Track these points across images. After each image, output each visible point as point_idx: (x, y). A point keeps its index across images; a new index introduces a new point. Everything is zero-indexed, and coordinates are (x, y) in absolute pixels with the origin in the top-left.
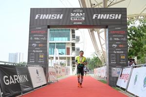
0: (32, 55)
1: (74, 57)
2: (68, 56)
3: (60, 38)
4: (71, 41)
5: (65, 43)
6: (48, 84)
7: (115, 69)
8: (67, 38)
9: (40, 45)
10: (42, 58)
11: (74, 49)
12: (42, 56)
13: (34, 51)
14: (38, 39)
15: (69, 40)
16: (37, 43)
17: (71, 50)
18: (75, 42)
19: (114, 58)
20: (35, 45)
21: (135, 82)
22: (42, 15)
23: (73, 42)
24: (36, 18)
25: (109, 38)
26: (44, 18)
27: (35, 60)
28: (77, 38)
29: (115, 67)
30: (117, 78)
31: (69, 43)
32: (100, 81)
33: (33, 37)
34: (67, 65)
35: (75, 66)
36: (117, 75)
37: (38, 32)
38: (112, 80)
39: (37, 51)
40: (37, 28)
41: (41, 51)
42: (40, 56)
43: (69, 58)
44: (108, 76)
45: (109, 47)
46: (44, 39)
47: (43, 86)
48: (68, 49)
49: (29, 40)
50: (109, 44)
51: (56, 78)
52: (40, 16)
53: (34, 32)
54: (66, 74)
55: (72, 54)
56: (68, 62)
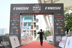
0: (12, 30)
1: (35, 30)
2: (32, 30)
3: (28, 20)
4: (34, 22)
5: (30, 23)
6: (21, 46)
7: (57, 37)
8: (31, 20)
9: (16, 24)
10: (17, 32)
11: (35, 26)
12: (17, 31)
13: (13, 28)
14: (15, 21)
15: (32, 21)
16: (14, 23)
17: (34, 26)
18: (36, 22)
19: (57, 31)
20: (13, 24)
21: (69, 44)
22: (17, 8)
23: (35, 22)
24: (14, 9)
25: (54, 20)
26: (18, 9)
27: (13, 33)
28: (37, 20)
29: (58, 36)
30: (59, 42)
31: (32, 23)
32: (50, 44)
33: (12, 20)
34: (31, 35)
35: (36, 35)
36: (59, 41)
37: (15, 17)
38: (56, 43)
39: (14, 28)
40: (14, 15)
41: (17, 28)
42: (16, 30)
43: (32, 31)
44: (54, 41)
45: (54, 25)
46: (18, 21)
47: (18, 47)
48: (32, 26)
49: (10, 22)
50: (54, 23)
51: (25, 43)
52: (16, 8)
53: (13, 17)
54: (31, 40)
55: (34, 29)
56: (32, 33)
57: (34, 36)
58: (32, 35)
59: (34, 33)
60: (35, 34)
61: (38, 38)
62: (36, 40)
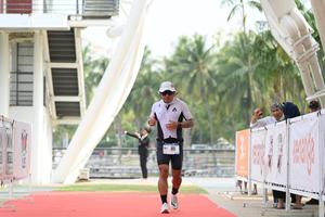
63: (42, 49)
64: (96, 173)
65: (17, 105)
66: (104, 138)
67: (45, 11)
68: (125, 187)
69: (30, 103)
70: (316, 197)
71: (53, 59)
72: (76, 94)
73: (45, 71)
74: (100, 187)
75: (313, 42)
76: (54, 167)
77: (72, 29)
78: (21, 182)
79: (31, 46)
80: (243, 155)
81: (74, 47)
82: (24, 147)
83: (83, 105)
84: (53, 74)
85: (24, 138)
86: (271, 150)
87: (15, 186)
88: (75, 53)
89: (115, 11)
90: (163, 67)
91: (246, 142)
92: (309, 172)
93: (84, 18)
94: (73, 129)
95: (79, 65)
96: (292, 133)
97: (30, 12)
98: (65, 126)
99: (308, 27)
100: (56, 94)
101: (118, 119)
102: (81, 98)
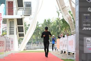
2: (11, 17)
11: (20, 4)
17: (15, 5)
19: (88, 20)
34: (8, 33)
43: (11, 21)
44: (78, 51)
48: (10, 4)
54: (6, 50)
55: (18, 13)
56: (11, 28)
57: (15, 37)
58: (11, 33)
59: (16, 26)
60: (20, 29)
61: (29, 43)
62: (22, 50)
63: (16, 22)
64: (27, 48)
65: (11, 34)
66: (29, 41)
67: (16, 14)
68: (34, 51)
69: (13, 34)
70: (74, 53)
71: (18, 25)
72: (23, 32)
73: (16, 27)
74: (29, 51)
75: (72, 20)
76: (19, 47)
77: (22, 18)
78: (12, 51)
79: (13, 22)
80: (58, 44)
81: (22, 22)
82: (12, 43)
83: (24, 34)
84: (18, 28)
85: (12, 41)
86: (64, 43)
87: (10, 52)
88: (23, 23)
89: (31, 14)
90: (41, 26)
91: (59, 41)
92: (72, 47)
93: (24, 16)
94: (22, 39)
95: (23, 26)
96: (68, 39)
97: (13, 15)
98: (21, 39)
99: (71, 17)
100: (19, 32)
101: (32, 37)
102: (24, 33)
